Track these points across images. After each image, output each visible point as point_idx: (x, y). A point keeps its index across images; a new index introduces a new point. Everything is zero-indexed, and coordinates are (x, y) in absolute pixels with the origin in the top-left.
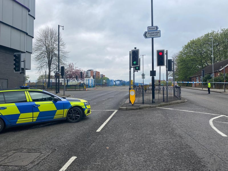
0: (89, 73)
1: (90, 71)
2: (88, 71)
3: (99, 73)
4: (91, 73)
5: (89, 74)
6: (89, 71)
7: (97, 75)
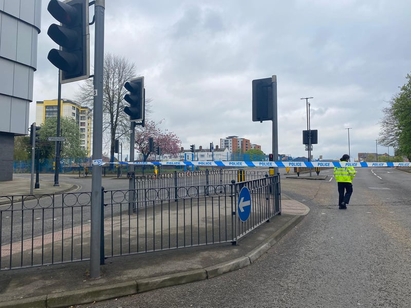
0: (230, 142)
1: (231, 139)
2: (227, 138)
3: (247, 141)
4: (233, 141)
5: (229, 144)
6: (229, 140)
7: (245, 146)
